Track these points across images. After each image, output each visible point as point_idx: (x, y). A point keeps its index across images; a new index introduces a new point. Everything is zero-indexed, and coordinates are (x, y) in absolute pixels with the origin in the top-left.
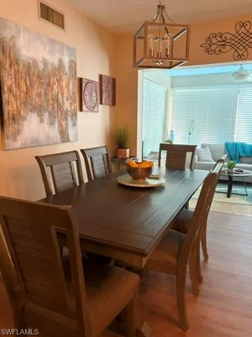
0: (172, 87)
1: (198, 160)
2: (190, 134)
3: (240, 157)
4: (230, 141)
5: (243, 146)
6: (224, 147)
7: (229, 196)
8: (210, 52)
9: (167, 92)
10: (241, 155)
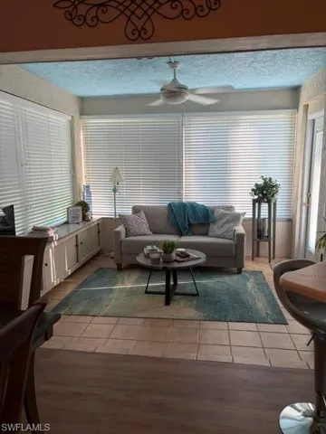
0: (81, 114)
1: (127, 236)
2: (115, 191)
3: (190, 225)
4: (176, 200)
5: (193, 206)
6: (166, 211)
7: (168, 303)
8: (76, 21)
9: (72, 123)
10: (192, 222)
